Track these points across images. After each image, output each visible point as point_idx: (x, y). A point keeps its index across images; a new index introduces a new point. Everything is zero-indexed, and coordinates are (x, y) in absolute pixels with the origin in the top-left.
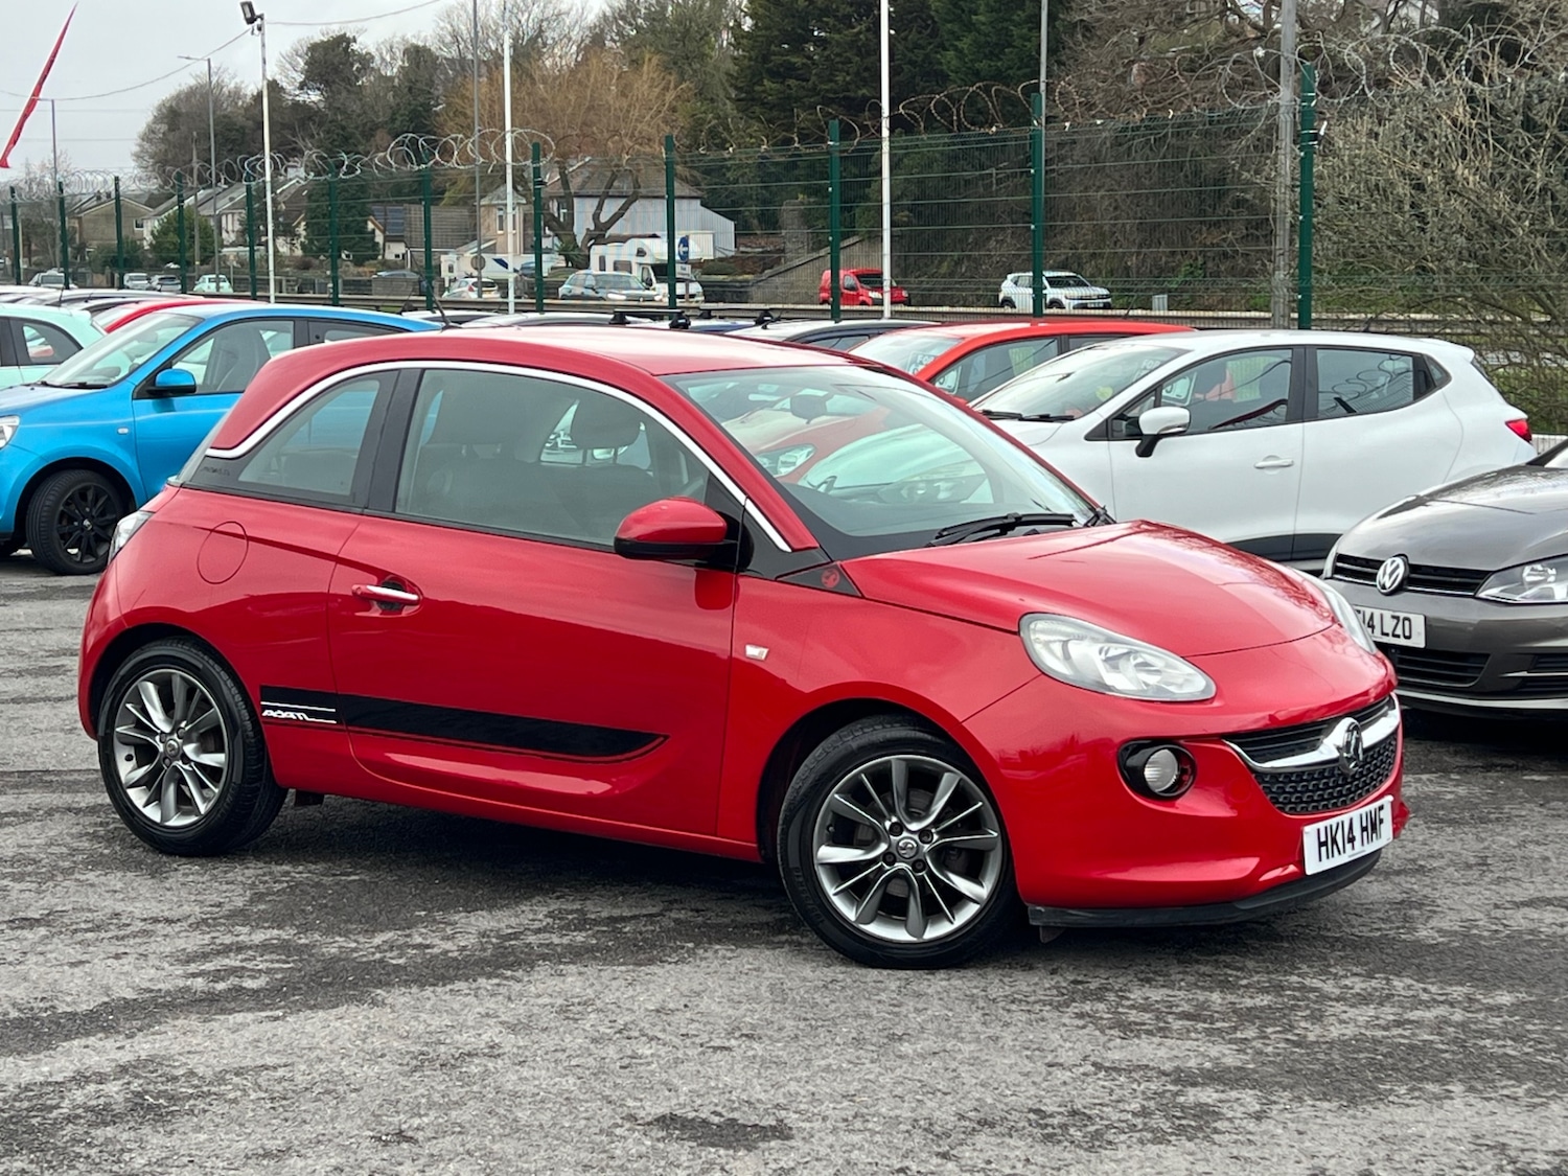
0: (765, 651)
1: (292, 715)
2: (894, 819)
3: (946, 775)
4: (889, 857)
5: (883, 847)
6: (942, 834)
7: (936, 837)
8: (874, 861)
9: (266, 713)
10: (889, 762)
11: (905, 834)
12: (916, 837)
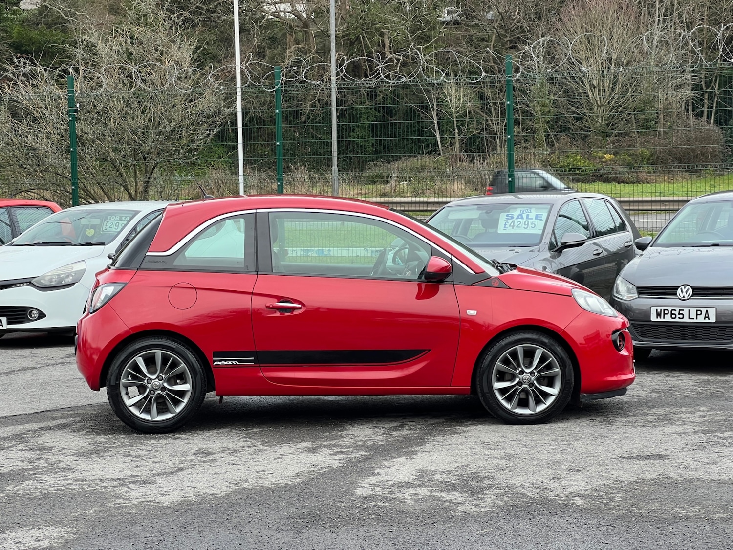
0: (476, 312)
1: (230, 363)
2: (520, 369)
3: (537, 350)
4: (520, 384)
5: (517, 380)
6: (538, 372)
7: (536, 373)
8: (514, 386)
9: (215, 363)
10: (517, 348)
11: (525, 374)
12: (529, 375)
